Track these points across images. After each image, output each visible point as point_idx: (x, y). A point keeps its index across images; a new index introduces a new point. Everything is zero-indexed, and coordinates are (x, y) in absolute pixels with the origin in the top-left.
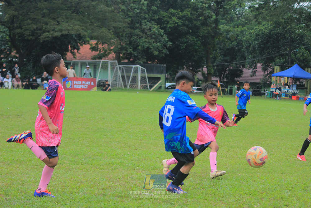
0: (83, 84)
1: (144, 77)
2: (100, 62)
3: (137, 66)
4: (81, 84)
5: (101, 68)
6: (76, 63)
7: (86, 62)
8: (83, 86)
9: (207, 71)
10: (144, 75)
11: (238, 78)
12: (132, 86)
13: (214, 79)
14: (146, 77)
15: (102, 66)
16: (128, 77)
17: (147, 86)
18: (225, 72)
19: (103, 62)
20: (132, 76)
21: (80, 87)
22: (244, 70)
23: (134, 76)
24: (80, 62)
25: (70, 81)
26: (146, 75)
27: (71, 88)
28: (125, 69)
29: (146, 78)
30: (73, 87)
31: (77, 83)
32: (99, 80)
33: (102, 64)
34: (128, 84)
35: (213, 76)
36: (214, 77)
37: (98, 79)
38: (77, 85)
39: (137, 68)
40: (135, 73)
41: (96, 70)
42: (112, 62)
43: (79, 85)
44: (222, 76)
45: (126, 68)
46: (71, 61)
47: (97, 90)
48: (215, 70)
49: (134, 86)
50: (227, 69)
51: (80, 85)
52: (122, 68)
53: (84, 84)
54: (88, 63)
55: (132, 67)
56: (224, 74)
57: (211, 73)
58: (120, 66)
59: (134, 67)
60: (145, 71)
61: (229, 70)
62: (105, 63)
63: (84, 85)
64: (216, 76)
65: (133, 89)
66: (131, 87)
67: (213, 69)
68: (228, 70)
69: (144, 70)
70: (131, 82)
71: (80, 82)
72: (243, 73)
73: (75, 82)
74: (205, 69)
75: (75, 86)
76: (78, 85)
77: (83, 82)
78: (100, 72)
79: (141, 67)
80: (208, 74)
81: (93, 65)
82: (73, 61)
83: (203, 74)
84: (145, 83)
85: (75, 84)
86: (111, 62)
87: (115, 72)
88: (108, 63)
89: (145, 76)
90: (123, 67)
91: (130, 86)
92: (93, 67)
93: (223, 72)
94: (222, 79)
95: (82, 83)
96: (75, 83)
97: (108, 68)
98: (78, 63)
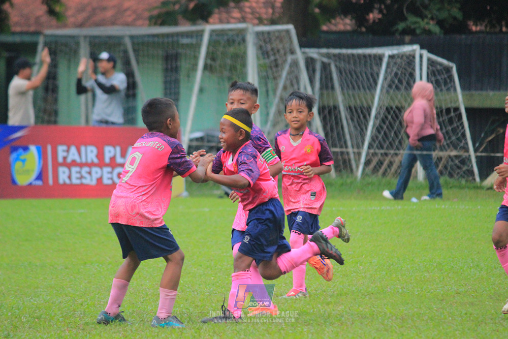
0: (107, 160)
1: (448, 111)
2: (200, 34)
3: (407, 49)
4: (96, 161)
5: (206, 67)
6: (66, 45)
7: (120, 38)
8: (106, 170)
10: (446, 101)
12: (380, 163)
14: (457, 109)
15: (211, 56)
16: (360, 114)
17: (465, 161)
19: (213, 32)
20: (380, 107)
21: (90, 181)
23: (388, 110)
24: (85, 37)
25: (33, 149)
26: (460, 99)
27: (39, 183)
28: (340, 71)
29: (460, 117)
30: (51, 182)
31: (73, 155)
32: (198, 135)
33: (213, 43)
34: (359, 154)
37: (192, 131)
38: (75, 169)
39: (410, 59)
40: (397, 88)
41: (177, 82)
42: (269, 33)
43: (86, 169)
45: (342, 65)
46: (37, 33)
47: (185, 194)
49: (391, 164)
51: (91, 165)
52: (325, 67)
53: (113, 159)
54: (133, 44)
55: (380, 58)
58: (313, 53)
59: (391, 57)
60: (451, 77)
62: (230, 42)
63: (113, 164)
65: (384, 180)
66: (375, 170)
69: (448, 70)
70: (373, 139)
71: (91, 153)
73: (61, 150)
75: (63, 175)
76: (81, 165)
77: (109, 152)
78: (201, 90)
81: (161, 52)
82: (48, 32)
84: (455, 148)
85: (64, 164)
86: (258, 34)
87: (285, 88)
88: (244, 40)
89: (453, 105)
90: (325, 60)
91: (368, 163)
92: (159, 66)
95: (100, 155)
96: (60, 160)
97: (244, 65)
98: (78, 44)
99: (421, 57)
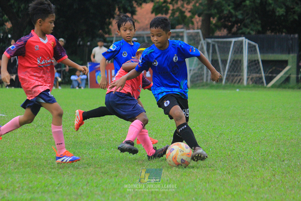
1: (255, 61)
3: (240, 39)
10: (253, 57)
14: (258, 60)
17: (261, 78)
23: (234, 60)
26: (259, 57)
29: (259, 63)
34: (224, 75)
39: (241, 43)
40: (237, 53)
42: (192, 33)
45: (219, 45)
52: (214, 46)
58: (209, 41)
59: (235, 42)
60: (256, 49)
69: (255, 46)
70: (229, 70)
79: (247, 41)
84: (258, 73)
86: (188, 33)
89: (256, 59)
90: (214, 43)
91: (227, 78)
99: (245, 41)
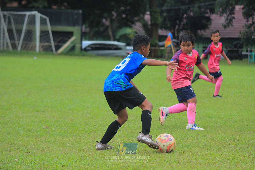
1: (46, 31)
3: (34, 13)
9: (151, 20)
10: (45, 28)
11: (202, 31)
12: (25, 47)
13: (161, 32)
14: (48, 31)
17: (51, 46)
18: (181, 20)
20: (26, 30)
22: (213, 17)
23: (28, 30)
26: (49, 28)
28: (14, 19)
29: (49, 34)
34: (19, 44)
35: (161, 28)
36: (163, 29)
39: (34, 16)
40: (31, 24)
44: (177, 27)
45: (15, 17)
48: (165, 18)
49: (29, 47)
50: (185, 16)
52: (9, 18)
55: (25, 15)
56: (179, 25)
57: (158, 22)
58: (5, 13)
59: (29, 15)
60: (47, 22)
61: (189, 18)
64: (166, 28)
66: (24, 49)
67: (161, 16)
68: (185, 18)
69: (46, 20)
70: (24, 39)
72: (211, 23)
74: (147, 17)
79: (40, 15)
80: (152, 25)
83: (145, 26)
84: (48, 42)
90: (9, 15)
91: (22, 46)
93: (178, 22)
94: (176, 32)
